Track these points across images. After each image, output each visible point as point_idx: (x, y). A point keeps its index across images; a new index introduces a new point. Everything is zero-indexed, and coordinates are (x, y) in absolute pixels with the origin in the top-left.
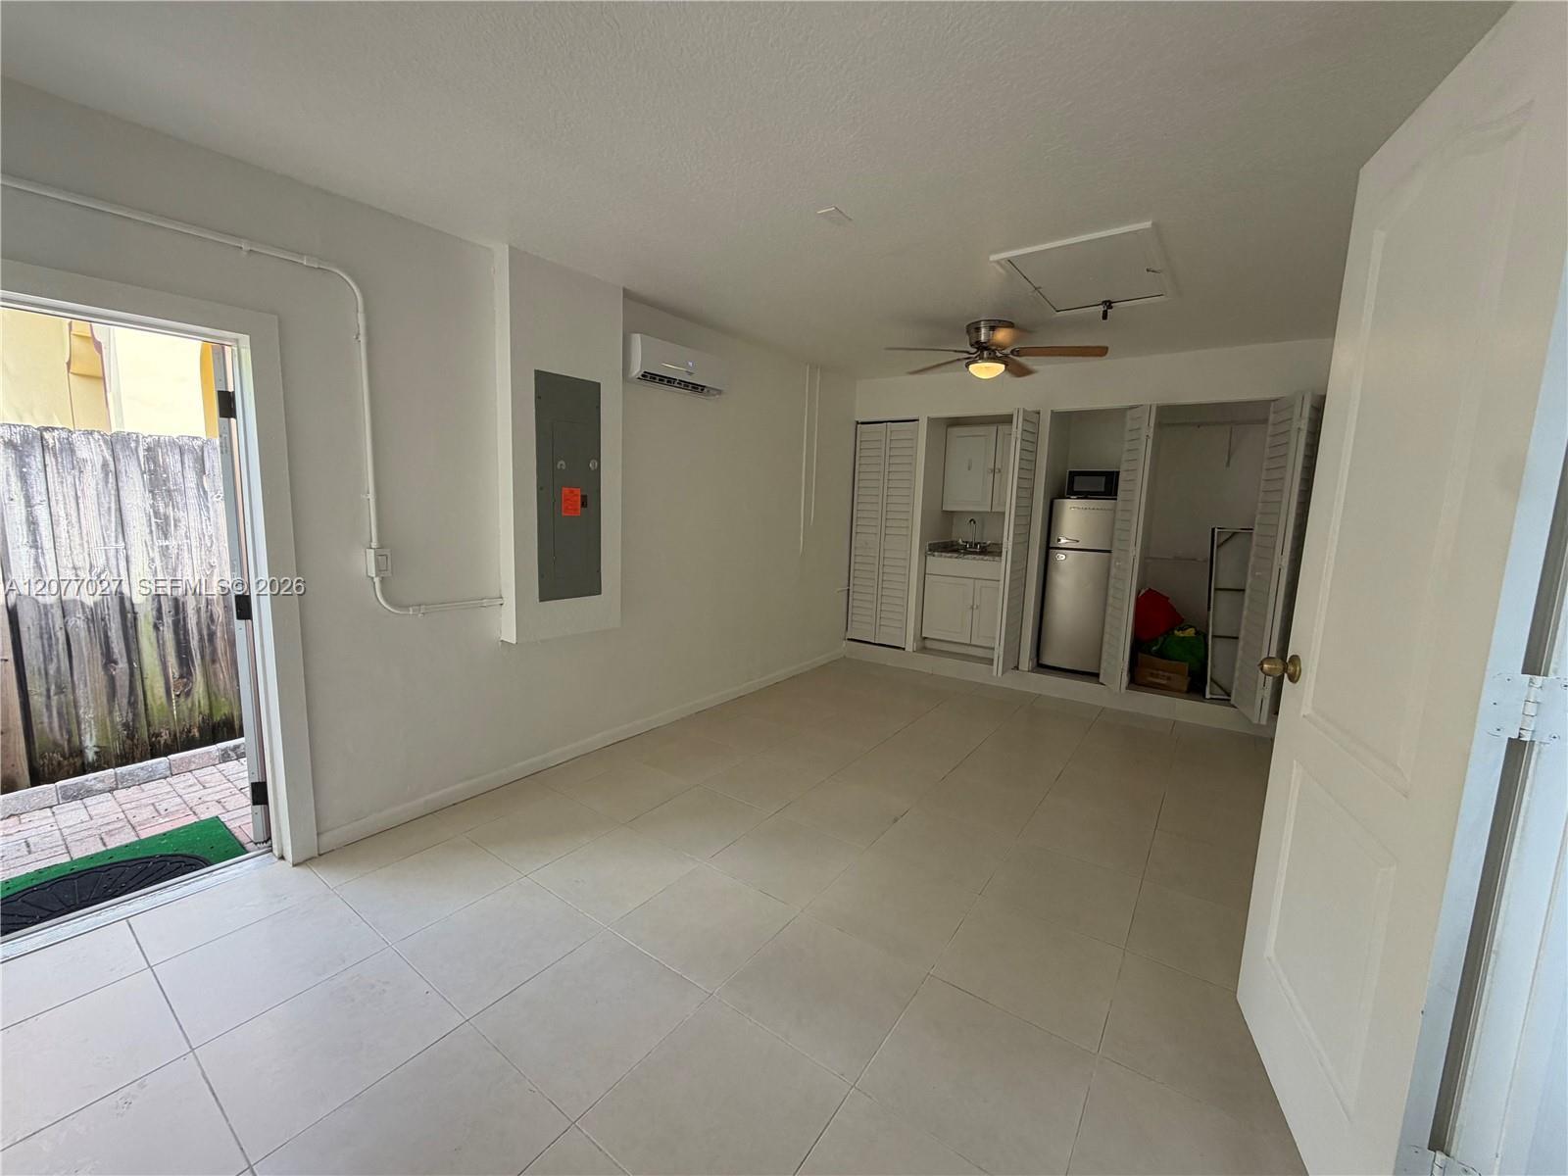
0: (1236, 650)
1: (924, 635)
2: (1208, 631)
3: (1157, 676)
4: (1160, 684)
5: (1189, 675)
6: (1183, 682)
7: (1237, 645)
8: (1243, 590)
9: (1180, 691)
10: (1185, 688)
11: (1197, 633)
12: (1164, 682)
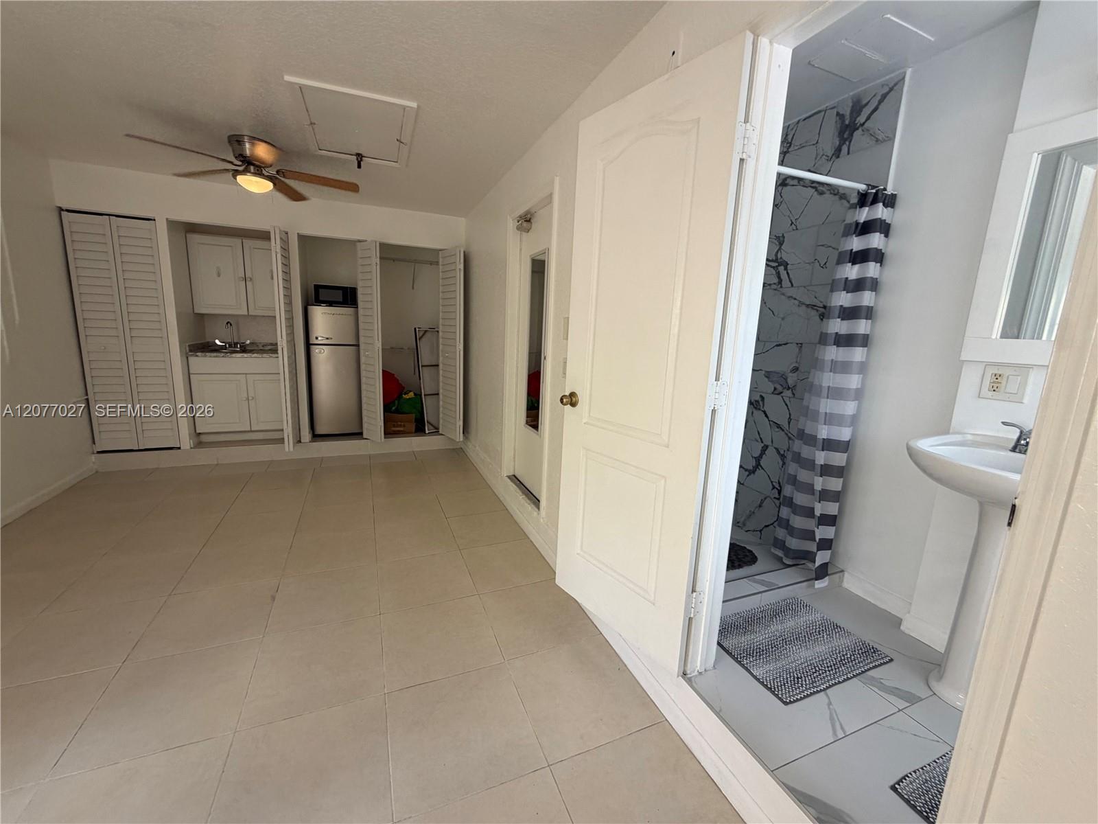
0: (438, 402)
1: (198, 431)
2: (421, 392)
3: (398, 426)
4: (399, 431)
5: (415, 422)
6: (413, 427)
7: (438, 399)
8: (438, 365)
9: (411, 433)
10: (414, 431)
11: (415, 394)
12: (402, 429)
